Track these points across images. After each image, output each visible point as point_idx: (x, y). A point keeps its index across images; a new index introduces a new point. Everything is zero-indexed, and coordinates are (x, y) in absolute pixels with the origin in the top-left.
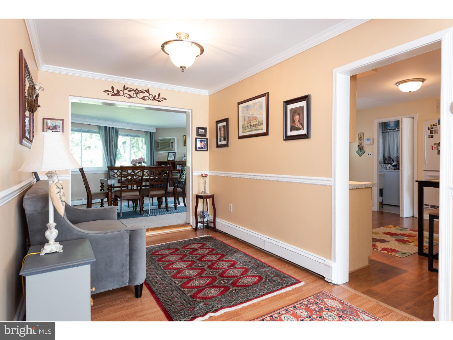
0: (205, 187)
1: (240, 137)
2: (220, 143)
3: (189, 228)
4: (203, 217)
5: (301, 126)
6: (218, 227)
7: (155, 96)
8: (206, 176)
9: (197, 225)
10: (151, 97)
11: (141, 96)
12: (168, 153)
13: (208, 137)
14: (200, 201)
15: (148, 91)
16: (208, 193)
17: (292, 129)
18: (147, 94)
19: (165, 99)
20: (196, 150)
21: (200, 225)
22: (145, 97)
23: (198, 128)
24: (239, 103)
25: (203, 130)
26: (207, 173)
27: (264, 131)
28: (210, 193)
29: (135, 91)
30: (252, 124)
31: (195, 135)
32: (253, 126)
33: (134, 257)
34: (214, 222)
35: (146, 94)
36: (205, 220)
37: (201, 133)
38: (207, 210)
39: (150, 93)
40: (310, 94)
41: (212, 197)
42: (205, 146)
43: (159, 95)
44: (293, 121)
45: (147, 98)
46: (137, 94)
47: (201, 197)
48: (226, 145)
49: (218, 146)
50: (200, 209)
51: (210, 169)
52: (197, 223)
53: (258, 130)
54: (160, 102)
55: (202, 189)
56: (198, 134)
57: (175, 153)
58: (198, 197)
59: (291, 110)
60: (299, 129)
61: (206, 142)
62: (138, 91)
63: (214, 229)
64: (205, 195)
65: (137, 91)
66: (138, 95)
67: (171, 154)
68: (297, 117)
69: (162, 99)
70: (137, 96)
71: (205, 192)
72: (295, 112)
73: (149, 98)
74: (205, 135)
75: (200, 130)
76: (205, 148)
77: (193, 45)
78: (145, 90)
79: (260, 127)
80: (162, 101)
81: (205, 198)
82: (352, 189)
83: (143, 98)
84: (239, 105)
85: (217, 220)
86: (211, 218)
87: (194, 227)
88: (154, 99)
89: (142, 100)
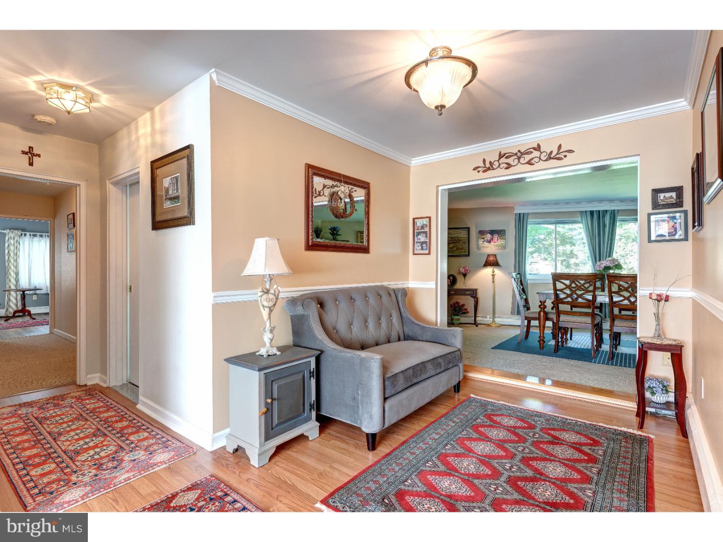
7: (551, 152)
10: (543, 155)
11: (527, 160)
13: (687, 206)
15: (538, 148)
19: (572, 151)
20: (650, 241)
22: (533, 159)
23: (654, 192)
29: (516, 155)
31: (647, 209)
35: (536, 154)
39: (542, 150)
43: (560, 147)
45: (537, 160)
46: (519, 158)
51: (693, 285)
54: (561, 159)
61: (681, 220)
62: (521, 153)
66: (521, 160)
69: (565, 154)
70: (519, 161)
73: (540, 159)
75: (662, 196)
78: (534, 148)
80: (565, 156)
83: (530, 162)
88: (550, 158)
89: (527, 165)
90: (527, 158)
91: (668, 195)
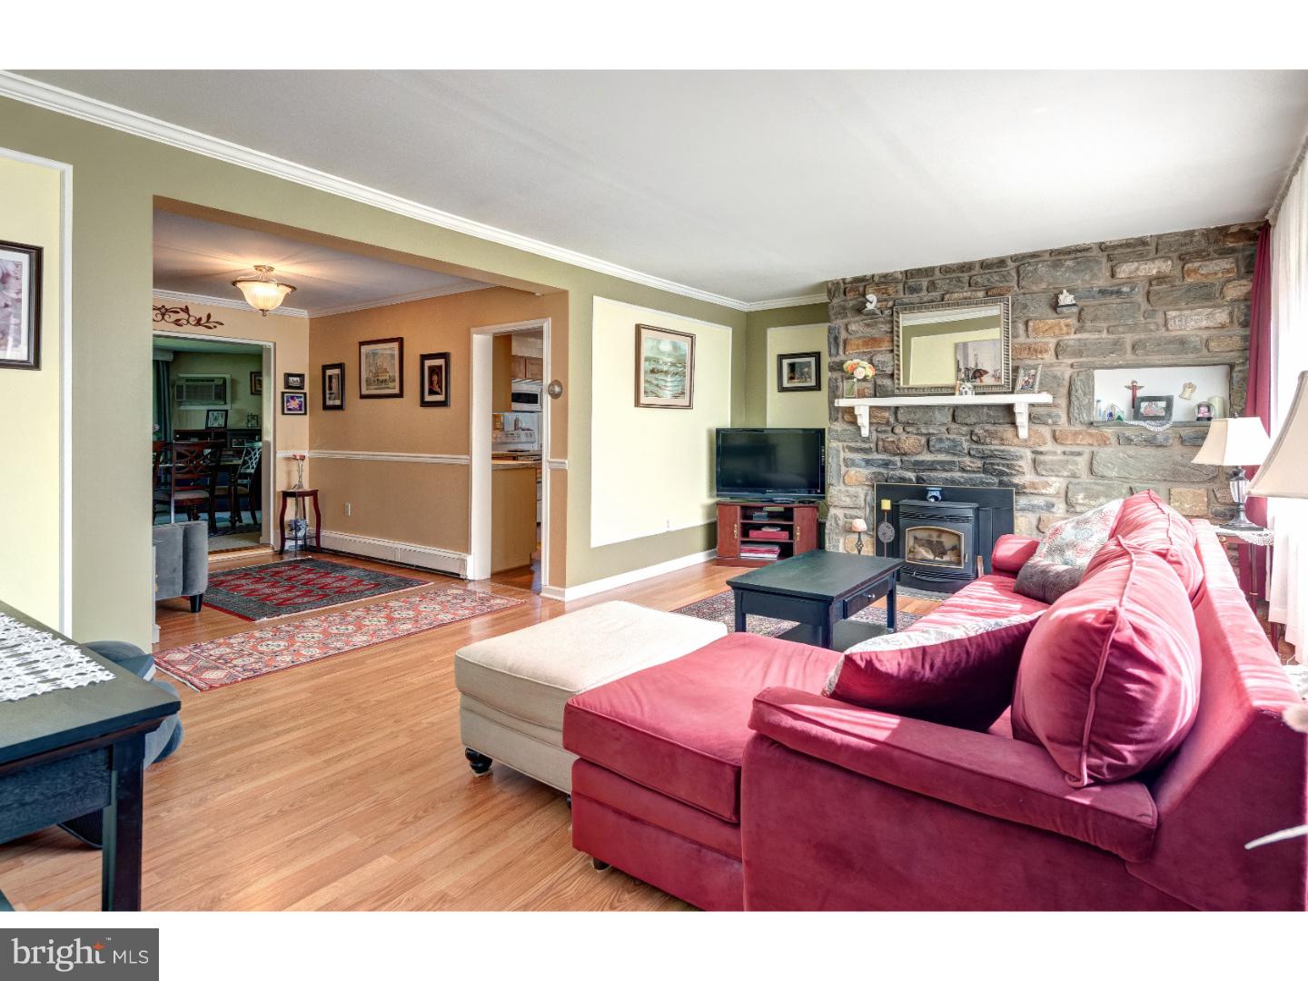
0: (300, 477)
1: (362, 397)
2: (329, 403)
3: (269, 551)
4: (297, 528)
5: (439, 390)
6: (324, 544)
7: (200, 319)
8: (303, 458)
9: (283, 545)
10: (191, 319)
11: (173, 319)
12: (208, 411)
13: (306, 390)
14: (291, 501)
15: (186, 310)
16: (306, 487)
17: (432, 392)
18: (186, 316)
19: (222, 324)
20: (283, 413)
21: (289, 544)
22: (179, 320)
23: (288, 376)
24: (362, 344)
25: (298, 379)
26: (306, 453)
27: (396, 391)
28: (310, 487)
29: (159, 309)
30: (381, 379)
31: (281, 388)
32: (383, 381)
33: (191, 558)
34: (318, 537)
35: (183, 315)
36: (300, 534)
37: (293, 384)
38: (305, 517)
39: (191, 313)
40: (448, 351)
41: (314, 494)
42: (300, 406)
43: (209, 316)
44: (431, 383)
45: (185, 322)
46: (163, 315)
47: (292, 495)
48: (340, 408)
49: (326, 407)
50: (290, 516)
51: (311, 448)
52: (283, 540)
53: (389, 388)
54: (210, 328)
55: (295, 481)
56: (287, 386)
57: (226, 411)
58: (286, 495)
59: (430, 368)
60: (437, 393)
61: (302, 400)
62: (167, 310)
63: (318, 549)
64: (300, 490)
65: (163, 310)
66: (166, 317)
67: (215, 413)
68: (435, 378)
69: (216, 324)
70: (163, 318)
71: (300, 486)
72: (433, 370)
73: (188, 322)
74: (301, 387)
75: (291, 379)
76: (301, 410)
77: (281, 286)
78: (181, 309)
79: (391, 385)
80: (215, 327)
81: (299, 496)
82: (495, 470)
83: (177, 322)
84: (362, 347)
85: (323, 533)
86: (312, 530)
87: (278, 548)
88: (199, 322)
89: (173, 325)
90: (174, 317)
91: (295, 379)
